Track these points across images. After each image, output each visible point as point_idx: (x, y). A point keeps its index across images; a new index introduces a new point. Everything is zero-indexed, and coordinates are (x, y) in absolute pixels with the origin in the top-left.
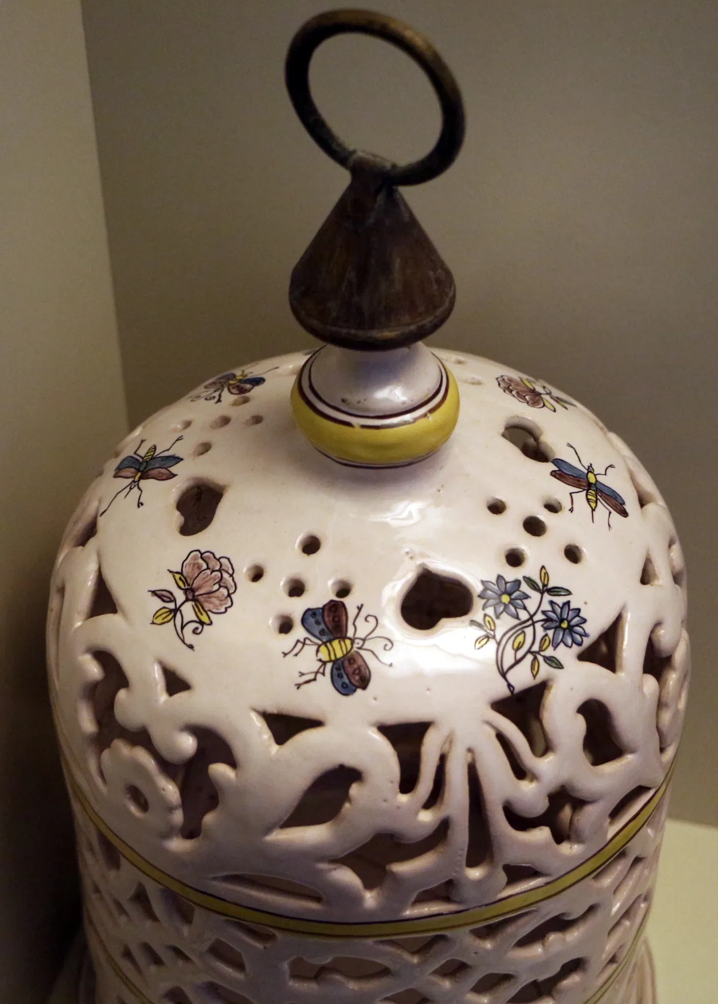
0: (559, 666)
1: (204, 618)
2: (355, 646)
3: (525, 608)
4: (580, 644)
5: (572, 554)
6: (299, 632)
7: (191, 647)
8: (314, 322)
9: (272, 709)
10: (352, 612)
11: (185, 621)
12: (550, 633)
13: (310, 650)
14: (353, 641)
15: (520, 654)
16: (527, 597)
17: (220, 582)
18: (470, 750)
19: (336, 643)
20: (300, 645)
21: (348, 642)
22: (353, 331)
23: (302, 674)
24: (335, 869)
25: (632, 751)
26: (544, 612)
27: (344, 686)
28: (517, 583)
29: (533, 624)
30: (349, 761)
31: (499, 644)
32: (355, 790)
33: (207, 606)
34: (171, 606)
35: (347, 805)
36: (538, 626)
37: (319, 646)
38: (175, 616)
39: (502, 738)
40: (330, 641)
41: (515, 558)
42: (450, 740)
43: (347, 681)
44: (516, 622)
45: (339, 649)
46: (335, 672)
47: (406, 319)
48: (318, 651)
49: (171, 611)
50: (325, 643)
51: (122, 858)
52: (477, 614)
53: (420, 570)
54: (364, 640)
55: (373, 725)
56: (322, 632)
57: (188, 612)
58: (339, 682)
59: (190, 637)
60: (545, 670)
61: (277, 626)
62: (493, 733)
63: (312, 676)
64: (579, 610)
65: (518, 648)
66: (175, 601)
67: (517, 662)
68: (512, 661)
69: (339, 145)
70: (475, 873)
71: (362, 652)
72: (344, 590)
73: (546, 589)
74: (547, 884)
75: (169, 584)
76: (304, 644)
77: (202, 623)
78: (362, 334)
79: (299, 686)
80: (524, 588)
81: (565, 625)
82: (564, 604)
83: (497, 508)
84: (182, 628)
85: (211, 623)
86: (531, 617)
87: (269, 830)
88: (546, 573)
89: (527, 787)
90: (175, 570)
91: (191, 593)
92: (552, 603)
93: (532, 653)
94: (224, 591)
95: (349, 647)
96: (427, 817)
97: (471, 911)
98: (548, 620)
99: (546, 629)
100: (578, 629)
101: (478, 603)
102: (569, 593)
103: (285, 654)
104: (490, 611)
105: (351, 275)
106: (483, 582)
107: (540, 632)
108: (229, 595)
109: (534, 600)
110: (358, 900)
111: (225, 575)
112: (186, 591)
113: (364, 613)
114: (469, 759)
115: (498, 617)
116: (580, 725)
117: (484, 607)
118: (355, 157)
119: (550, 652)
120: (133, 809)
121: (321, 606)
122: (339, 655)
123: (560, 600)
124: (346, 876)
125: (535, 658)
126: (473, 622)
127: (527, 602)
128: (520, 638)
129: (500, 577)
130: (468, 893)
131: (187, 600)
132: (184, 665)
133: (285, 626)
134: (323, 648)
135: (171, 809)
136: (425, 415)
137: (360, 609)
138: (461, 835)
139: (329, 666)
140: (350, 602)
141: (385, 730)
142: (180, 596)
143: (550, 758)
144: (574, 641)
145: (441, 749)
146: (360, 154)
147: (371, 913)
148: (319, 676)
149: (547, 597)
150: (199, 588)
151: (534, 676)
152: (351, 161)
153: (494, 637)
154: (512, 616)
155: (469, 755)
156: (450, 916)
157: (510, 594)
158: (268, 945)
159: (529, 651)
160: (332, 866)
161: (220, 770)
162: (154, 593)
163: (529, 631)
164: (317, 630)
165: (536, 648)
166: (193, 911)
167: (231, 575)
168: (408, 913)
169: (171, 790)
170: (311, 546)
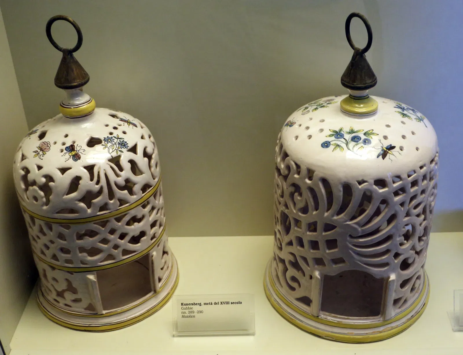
0: (122, 152)
1: (44, 153)
2: (77, 152)
3: (114, 142)
4: (127, 148)
5: (124, 133)
6: (65, 151)
7: (42, 159)
8: (59, 85)
9: (61, 167)
10: (76, 146)
11: (40, 155)
12: (120, 146)
13: (67, 154)
14: (76, 151)
15: (113, 150)
16: (114, 140)
17: (47, 146)
18: (104, 170)
19: (73, 152)
20: (65, 154)
21: (75, 151)
22: (67, 84)
23: (66, 159)
24: (80, 203)
25: (144, 173)
26: (118, 142)
27: (75, 160)
28: (112, 138)
29: (116, 144)
30: (78, 175)
31: (108, 148)
32: (80, 182)
33: (45, 151)
34: (37, 153)
35: (79, 185)
36: (117, 145)
37: (69, 153)
38: (38, 155)
39: (111, 167)
40: (71, 152)
41: (111, 134)
42: (99, 168)
43: (76, 158)
44: (112, 144)
45: (73, 153)
46: (73, 157)
47: (78, 81)
48: (69, 154)
49: (37, 154)
50: (70, 152)
51: (35, 219)
52: (103, 143)
53: (90, 137)
54: (79, 151)
55: (82, 166)
56: (70, 150)
57: (41, 153)
58: (74, 159)
59: (41, 157)
60: (119, 153)
61: (60, 151)
62: (109, 167)
63: (68, 159)
64: (126, 142)
65: (113, 149)
66: (38, 152)
67: (113, 151)
68: (112, 151)
69: (59, 47)
70: (112, 202)
71: (78, 153)
72: (74, 142)
73: (118, 138)
74: (130, 205)
75: (37, 149)
76: (66, 153)
77: (44, 154)
78: (70, 85)
79: (66, 161)
80: (113, 138)
81: (123, 144)
82: (123, 141)
83: (107, 126)
84: (40, 156)
85: (46, 154)
86: (115, 143)
87: (63, 195)
88: (118, 136)
89: (119, 179)
90: (37, 146)
91: (41, 149)
92: (120, 141)
93: (116, 150)
94: (48, 147)
95: (76, 152)
96: (98, 187)
97: (113, 212)
98: (119, 143)
99: (119, 145)
100: (126, 145)
101: (103, 142)
102: (124, 139)
103: (62, 156)
104: (106, 143)
105: (65, 73)
106: (104, 138)
107: (118, 146)
108: (49, 148)
109: (116, 140)
110: (86, 211)
111: (48, 145)
112: (40, 150)
113: (78, 146)
114: (105, 172)
115: (108, 143)
116: (129, 165)
117: (105, 142)
118: (63, 49)
119: (120, 149)
120: (35, 202)
121: (69, 146)
122: (74, 154)
123: (122, 140)
124: (82, 205)
125: (117, 151)
126: (102, 145)
127: (114, 141)
128: (113, 147)
129: (108, 137)
130: (111, 206)
131: (41, 151)
132: (41, 163)
133: (62, 151)
134: (70, 153)
135: (42, 198)
136: (87, 104)
137: (77, 145)
138: (106, 190)
139: (72, 156)
140: (75, 145)
141: (85, 167)
142: (39, 151)
143: (124, 172)
144: (125, 147)
145: (98, 170)
146: (64, 48)
147: (90, 214)
148: (70, 159)
149: (119, 140)
150: (43, 148)
151: (117, 154)
152: (62, 50)
153: (107, 147)
154: (111, 143)
155: (104, 171)
156: (108, 214)
157: (110, 139)
158: (70, 230)
159: (115, 149)
160: (79, 202)
161: (51, 184)
162: (34, 152)
163: (115, 146)
164: (68, 150)
165: (117, 149)
166: (51, 225)
167: (50, 144)
168: (99, 213)
169: (42, 193)
170: (66, 136)
